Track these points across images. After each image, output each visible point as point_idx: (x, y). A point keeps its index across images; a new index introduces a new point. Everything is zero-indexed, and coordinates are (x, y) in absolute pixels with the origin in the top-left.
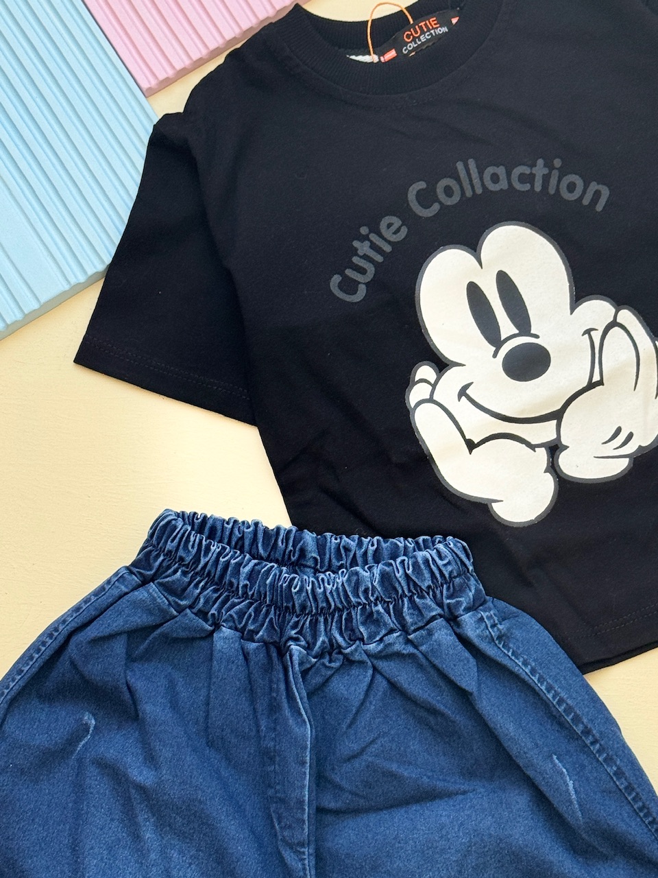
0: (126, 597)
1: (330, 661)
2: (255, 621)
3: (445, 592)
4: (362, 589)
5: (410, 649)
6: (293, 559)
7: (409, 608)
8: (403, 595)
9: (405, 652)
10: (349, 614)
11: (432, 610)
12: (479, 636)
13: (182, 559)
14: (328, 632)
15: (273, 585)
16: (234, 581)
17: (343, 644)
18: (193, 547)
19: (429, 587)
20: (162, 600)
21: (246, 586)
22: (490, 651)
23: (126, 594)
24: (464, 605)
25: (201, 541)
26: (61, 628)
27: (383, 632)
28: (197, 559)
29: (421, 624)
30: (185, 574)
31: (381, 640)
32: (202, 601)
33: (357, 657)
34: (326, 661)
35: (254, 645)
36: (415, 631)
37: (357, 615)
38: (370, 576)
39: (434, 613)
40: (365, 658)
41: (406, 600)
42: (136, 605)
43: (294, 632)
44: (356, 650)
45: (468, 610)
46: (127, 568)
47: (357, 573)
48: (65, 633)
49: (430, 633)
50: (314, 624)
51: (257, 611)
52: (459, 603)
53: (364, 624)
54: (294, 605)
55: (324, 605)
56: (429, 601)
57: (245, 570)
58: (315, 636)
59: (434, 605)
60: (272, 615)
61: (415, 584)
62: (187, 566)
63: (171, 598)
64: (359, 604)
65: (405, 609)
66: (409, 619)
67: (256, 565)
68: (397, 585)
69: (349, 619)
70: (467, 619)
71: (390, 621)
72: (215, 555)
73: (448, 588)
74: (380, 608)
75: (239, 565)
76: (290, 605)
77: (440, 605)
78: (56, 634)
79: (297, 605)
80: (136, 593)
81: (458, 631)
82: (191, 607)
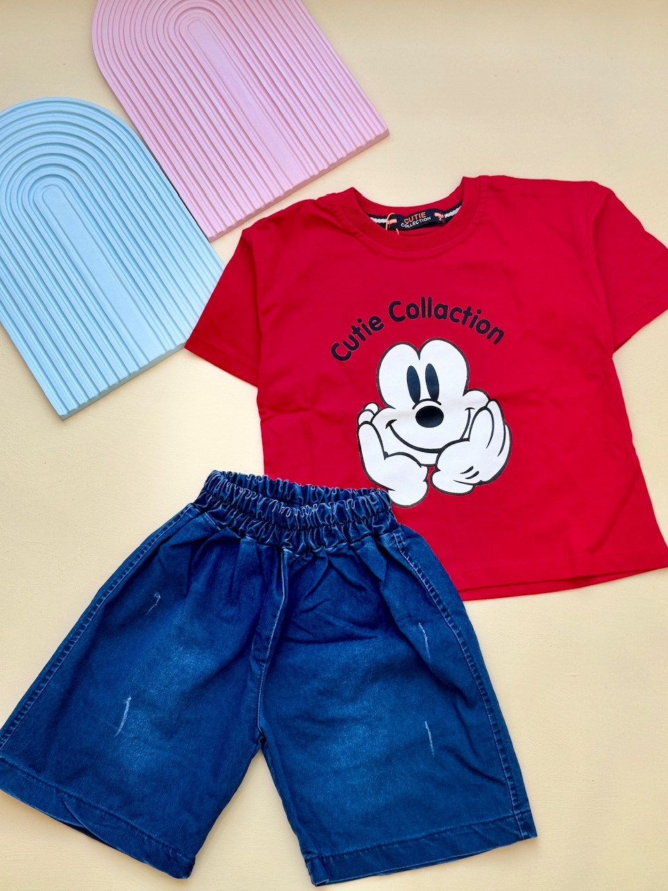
0: (192, 521)
1: (306, 557)
2: (266, 533)
3: (373, 520)
4: (326, 516)
5: (351, 553)
6: (288, 499)
7: (352, 529)
8: (349, 521)
9: (348, 554)
10: (318, 531)
11: (366, 531)
12: (390, 547)
13: (222, 498)
14: (306, 541)
15: (276, 512)
16: (254, 510)
17: (314, 547)
18: (228, 491)
19: (364, 517)
20: (212, 522)
21: (260, 513)
22: (397, 556)
23: (192, 519)
24: (384, 529)
25: (233, 487)
26: (156, 540)
27: (337, 542)
28: (231, 497)
29: (358, 538)
30: (224, 507)
31: (335, 546)
32: (235, 522)
33: (321, 555)
34: (304, 556)
35: (265, 547)
36: (354, 542)
37: (323, 530)
38: (331, 509)
39: (366, 533)
40: (325, 555)
41: (350, 524)
42: (197, 525)
43: (286, 540)
44: (321, 551)
45: (386, 532)
46: (192, 504)
47: (323, 507)
48: (158, 542)
49: (363, 544)
50: (298, 536)
51: (267, 527)
52: (381, 528)
53: (326, 536)
54: (287, 525)
55: (304, 525)
56: (363, 526)
57: (260, 504)
58: (299, 543)
59: (366, 528)
60: (275, 530)
61: (357, 516)
62: (225, 502)
63: (217, 521)
64: (324, 525)
65: (350, 529)
66: (352, 535)
67: (266, 500)
68: (346, 515)
69: (318, 532)
70: (385, 537)
71: (341, 535)
72: (242, 496)
73: (375, 519)
74: (336, 528)
75: (256, 500)
76: (285, 524)
77: (370, 527)
78: (153, 543)
79: (289, 525)
80: (197, 519)
81: (379, 543)
82: (229, 525)
